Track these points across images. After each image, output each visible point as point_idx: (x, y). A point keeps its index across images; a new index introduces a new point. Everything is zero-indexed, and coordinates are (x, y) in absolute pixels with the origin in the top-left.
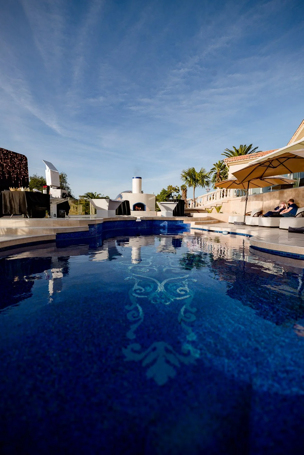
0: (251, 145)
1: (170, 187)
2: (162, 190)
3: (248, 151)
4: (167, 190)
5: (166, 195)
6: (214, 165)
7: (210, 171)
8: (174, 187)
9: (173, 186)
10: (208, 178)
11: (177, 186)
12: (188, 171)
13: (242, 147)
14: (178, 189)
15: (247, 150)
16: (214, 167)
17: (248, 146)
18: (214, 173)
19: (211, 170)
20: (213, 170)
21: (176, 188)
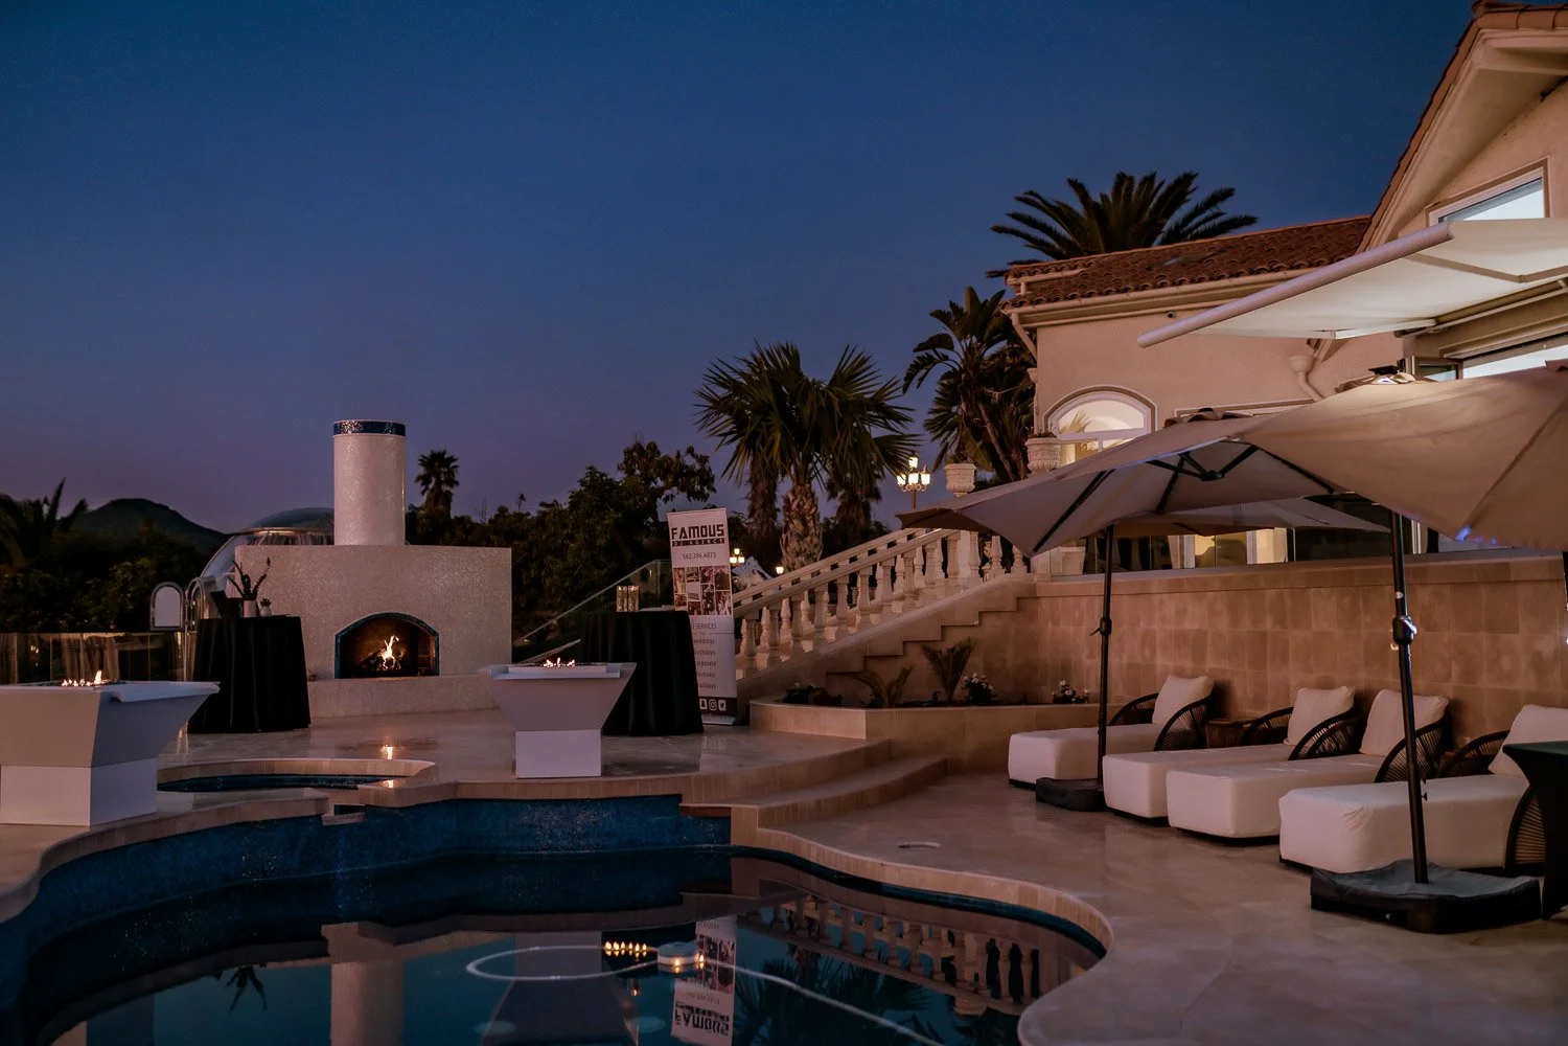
0: (1187, 179)
1: (642, 456)
2: (582, 483)
3: (1168, 215)
4: (619, 477)
5: (611, 516)
6: (939, 315)
7: (912, 358)
8: (673, 456)
9: (667, 450)
10: (892, 423)
11: (690, 451)
12: (747, 370)
13: (1130, 188)
14: (698, 467)
15: (1158, 207)
16: (941, 329)
17: (1166, 177)
18: (941, 369)
19: (922, 353)
20: (931, 352)
21: (689, 461)
